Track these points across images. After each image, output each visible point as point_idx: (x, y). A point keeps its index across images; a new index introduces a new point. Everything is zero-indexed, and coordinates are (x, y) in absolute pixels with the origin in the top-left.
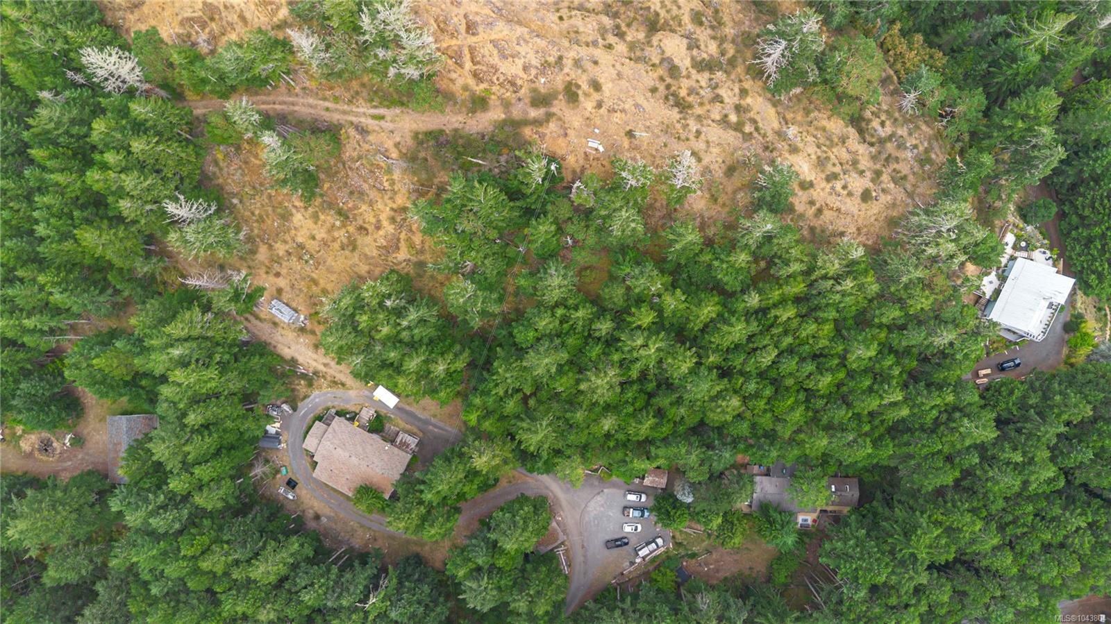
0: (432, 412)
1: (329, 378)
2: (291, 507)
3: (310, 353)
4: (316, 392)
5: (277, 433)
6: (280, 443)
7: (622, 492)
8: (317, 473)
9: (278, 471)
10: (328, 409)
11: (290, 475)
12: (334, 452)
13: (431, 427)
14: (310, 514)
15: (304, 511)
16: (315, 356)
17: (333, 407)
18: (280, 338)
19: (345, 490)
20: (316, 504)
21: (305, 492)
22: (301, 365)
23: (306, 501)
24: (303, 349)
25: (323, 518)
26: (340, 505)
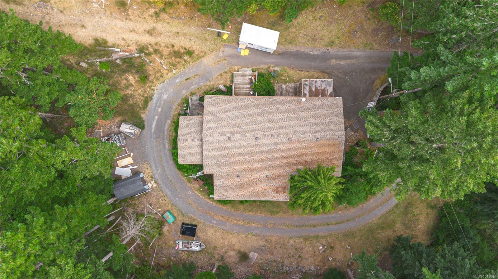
1: (165, 52)
2: (202, 261)
3: (119, 23)
5: (135, 173)
6: (145, 183)
9: (162, 222)
11: (181, 219)
13: (334, 62)
14: (232, 257)
15: (222, 257)
16: (128, 25)
17: (192, 94)
20: (234, 240)
21: (210, 232)
22: (114, 46)
23: (219, 244)
24: (106, 21)
25: (251, 255)
26: (265, 226)
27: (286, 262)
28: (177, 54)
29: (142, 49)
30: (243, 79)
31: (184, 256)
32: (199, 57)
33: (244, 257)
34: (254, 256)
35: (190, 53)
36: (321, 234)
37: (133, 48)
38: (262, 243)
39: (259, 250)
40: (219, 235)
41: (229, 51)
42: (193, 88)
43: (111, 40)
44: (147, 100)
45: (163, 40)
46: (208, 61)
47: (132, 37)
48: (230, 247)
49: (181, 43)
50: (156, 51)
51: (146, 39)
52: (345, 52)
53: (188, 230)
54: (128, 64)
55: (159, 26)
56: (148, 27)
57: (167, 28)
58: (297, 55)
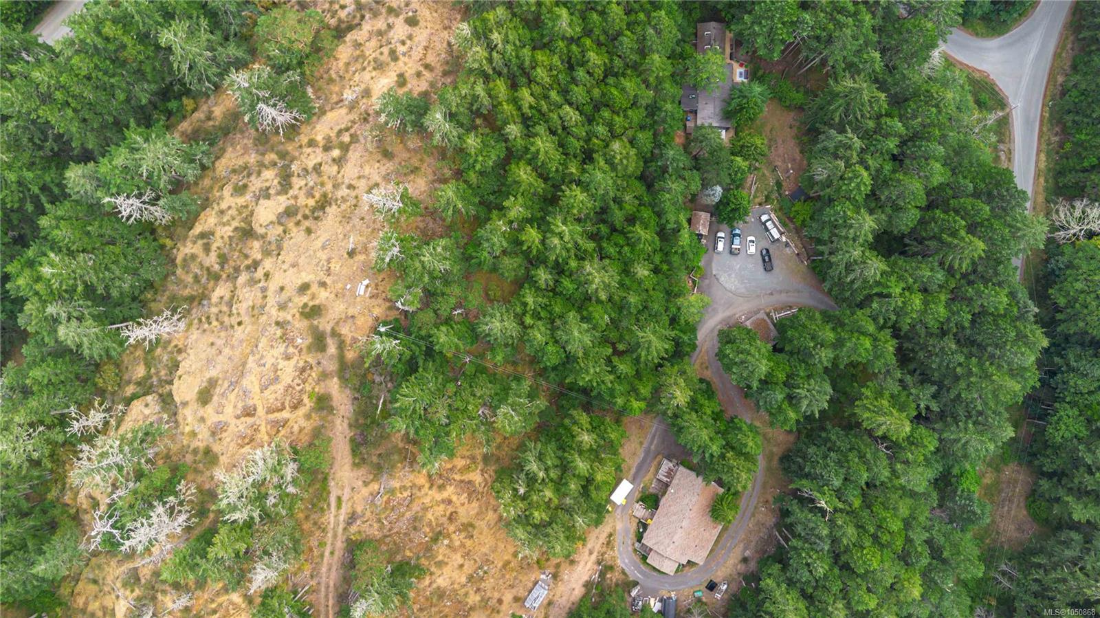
0: (638, 446)
2: (734, 587)
3: (579, 568)
4: (619, 562)
5: (661, 600)
6: (670, 598)
7: (715, 255)
8: (700, 559)
9: (699, 600)
10: (635, 550)
11: (703, 588)
12: (676, 544)
13: (653, 447)
14: (742, 567)
15: (739, 573)
16: (582, 563)
17: (633, 545)
18: (564, 598)
19: (716, 532)
20: (732, 561)
21: (719, 573)
22: (591, 577)
23: (729, 571)
24: (575, 576)
25: (746, 555)
26: (733, 538)
27: (761, 535)
28: (608, 543)
29: (599, 563)
30: (640, 511)
31: (726, 596)
32: (615, 530)
33: (745, 560)
34: (747, 553)
35: (610, 535)
36: (755, 502)
37: (596, 567)
38: (742, 545)
39: (745, 549)
40: (723, 569)
41: (619, 511)
42: (630, 542)
43: (586, 578)
44: (623, 572)
45: (598, 547)
46: (619, 526)
47: (590, 565)
48: (735, 565)
49: (603, 538)
50: (602, 555)
51: (594, 557)
52: (649, 436)
53: (712, 586)
54: (602, 574)
55: (589, 546)
56: (587, 553)
57: (592, 541)
58: (640, 468)
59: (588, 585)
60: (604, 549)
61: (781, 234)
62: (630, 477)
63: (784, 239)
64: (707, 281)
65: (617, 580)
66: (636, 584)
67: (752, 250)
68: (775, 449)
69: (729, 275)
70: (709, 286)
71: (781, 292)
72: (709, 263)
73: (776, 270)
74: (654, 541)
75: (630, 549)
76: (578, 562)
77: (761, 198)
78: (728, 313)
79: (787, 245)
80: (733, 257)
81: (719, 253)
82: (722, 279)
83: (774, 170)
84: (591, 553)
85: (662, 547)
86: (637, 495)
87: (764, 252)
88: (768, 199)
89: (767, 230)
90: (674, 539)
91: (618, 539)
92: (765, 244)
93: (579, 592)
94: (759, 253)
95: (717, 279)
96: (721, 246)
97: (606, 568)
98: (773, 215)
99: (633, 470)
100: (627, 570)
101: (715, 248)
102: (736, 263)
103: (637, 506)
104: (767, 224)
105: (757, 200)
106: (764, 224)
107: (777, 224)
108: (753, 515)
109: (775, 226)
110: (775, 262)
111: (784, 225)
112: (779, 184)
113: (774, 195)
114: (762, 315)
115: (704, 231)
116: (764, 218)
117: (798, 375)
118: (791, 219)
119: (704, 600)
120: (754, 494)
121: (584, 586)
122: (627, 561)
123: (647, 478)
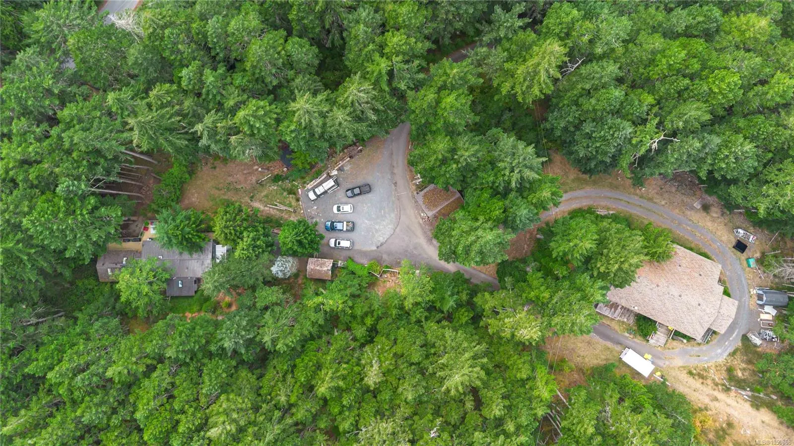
2: (739, 220)
4: (722, 360)
5: (762, 306)
7: (357, 247)
9: (758, 259)
11: (743, 256)
21: (725, 238)
22: (746, 401)
23: (722, 227)
24: (746, 419)
25: (699, 207)
26: (680, 224)
27: (674, 189)
28: (701, 376)
29: (727, 390)
30: (658, 338)
31: (752, 229)
32: (684, 367)
33: (706, 208)
34: (697, 205)
35: (690, 373)
36: (636, 198)
37: (733, 394)
38: (688, 213)
39: (692, 208)
40: (719, 233)
41: (660, 363)
42: (696, 348)
43: (747, 406)
44: (733, 354)
45: (708, 390)
46: (678, 362)
47: (730, 401)
48: (713, 220)
49: (696, 383)
50: (717, 385)
51: (721, 396)
53: (741, 246)
54: (740, 384)
55: (707, 400)
56: (716, 404)
57: (701, 397)
58: (606, 337)
59: (757, 404)
60: (709, 382)
61: (329, 177)
62: (618, 348)
63: (334, 172)
64: (385, 257)
65: (742, 361)
66: (745, 338)
67: (347, 208)
68: (572, 177)
69: (377, 231)
70: (389, 254)
71: (393, 174)
72: (364, 254)
73: (369, 179)
74: (698, 327)
75: (704, 348)
76: (729, 416)
77: (291, 199)
78: (419, 232)
79: (340, 170)
80: (357, 227)
81: (353, 243)
82: (381, 239)
83: (261, 184)
84: (716, 399)
85: (706, 318)
86: (639, 340)
87: (349, 193)
88: (292, 192)
89: (325, 192)
90: (695, 304)
91: (693, 362)
92: (341, 194)
93: (765, 415)
94: (351, 200)
95: (382, 245)
96: (345, 244)
97: (733, 382)
98: (309, 186)
99: (609, 344)
100: (731, 350)
101: (347, 249)
102: (363, 223)
103: (652, 341)
104: (319, 193)
105: (294, 203)
106: (318, 196)
107: (318, 181)
108: (650, 200)
109: (320, 184)
110: (360, 181)
111: (319, 174)
112: (276, 179)
113: (288, 184)
114: (420, 197)
115: (328, 265)
116: (312, 196)
117: (494, 183)
118: (312, 166)
119: (758, 255)
120: (627, 199)
121: (758, 409)
122: (719, 351)
123: (617, 327)
